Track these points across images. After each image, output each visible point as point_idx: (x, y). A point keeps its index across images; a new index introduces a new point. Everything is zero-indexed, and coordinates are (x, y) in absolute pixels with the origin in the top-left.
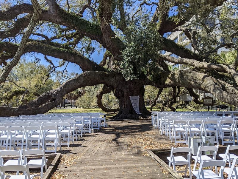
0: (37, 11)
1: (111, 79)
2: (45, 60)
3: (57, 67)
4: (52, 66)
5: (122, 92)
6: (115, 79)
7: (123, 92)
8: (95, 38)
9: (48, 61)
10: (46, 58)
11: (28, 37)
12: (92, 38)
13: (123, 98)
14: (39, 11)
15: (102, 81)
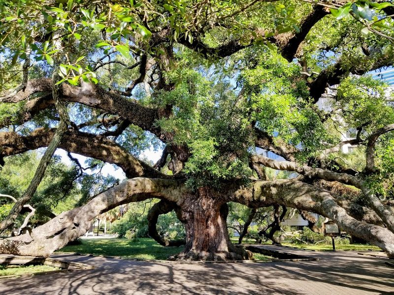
0: (65, 122)
1: (172, 192)
2: (69, 159)
3: (86, 169)
4: (78, 167)
5: (191, 214)
6: (180, 191)
7: (193, 213)
8: (149, 128)
9: (72, 159)
10: (69, 156)
11: (49, 158)
12: (145, 127)
13: (193, 223)
14: (67, 122)
15: (159, 195)
